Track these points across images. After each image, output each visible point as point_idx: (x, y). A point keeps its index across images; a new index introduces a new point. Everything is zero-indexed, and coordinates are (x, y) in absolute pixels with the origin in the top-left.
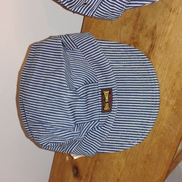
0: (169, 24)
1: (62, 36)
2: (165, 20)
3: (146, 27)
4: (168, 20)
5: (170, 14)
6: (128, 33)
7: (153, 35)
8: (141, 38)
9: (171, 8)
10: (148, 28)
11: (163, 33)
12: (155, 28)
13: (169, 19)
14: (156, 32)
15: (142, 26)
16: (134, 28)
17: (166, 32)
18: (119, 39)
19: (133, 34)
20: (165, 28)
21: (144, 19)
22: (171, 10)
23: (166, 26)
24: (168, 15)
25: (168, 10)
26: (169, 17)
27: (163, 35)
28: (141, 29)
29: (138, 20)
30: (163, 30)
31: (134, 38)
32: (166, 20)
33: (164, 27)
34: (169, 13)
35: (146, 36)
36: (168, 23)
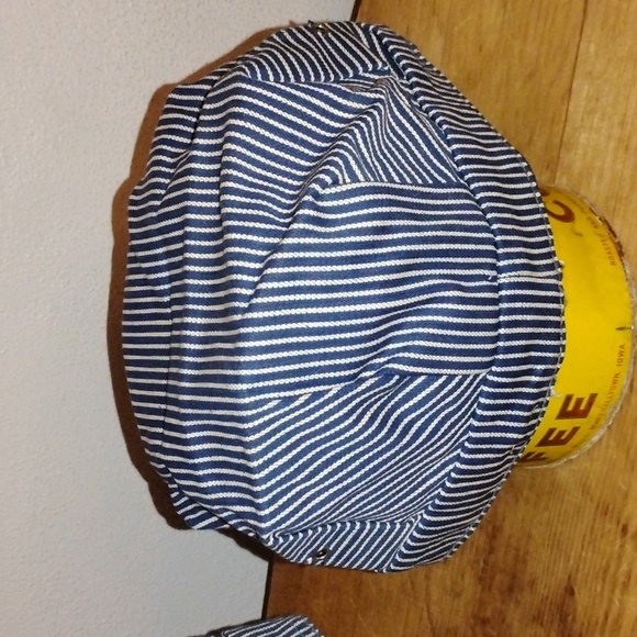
0: (626, 585)
2: (608, 566)
3: (532, 583)
4: (618, 566)
5: (622, 546)
6: (458, 595)
7: (563, 620)
8: (516, 624)
9: (622, 522)
10: (541, 590)
11: (606, 618)
12: (570, 591)
13: (624, 567)
14: (575, 610)
15: (514, 577)
16: (481, 579)
17: (620, 616)
18: (425, 615)
19: (482, 603)
20: (611, 601)
21: (517, 549)
22: (625, 530)
23: (613, 591)
24: (617, 548)
25: (611, 526)
26: (620, 557)
27: (608, 627)
28: (511, 590)
29: (492, 550)
30: (605, 606)
31: (485, 622)
32: (612, 570)
33: (606, 594)
34: (618, 542)
35: (538, 618)
36: (621, 579)
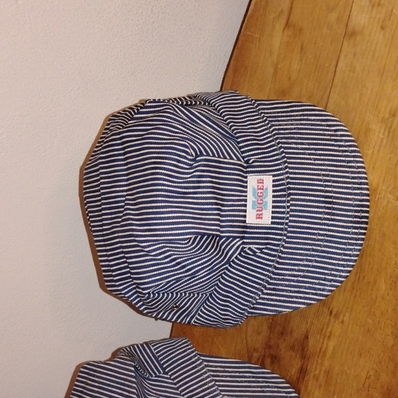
0: (329, 337)
1: (137, 345)
2: (323, 327)
3: (292, 332)
4: (327, 328)
5: (329, 320)
6: (259, 334)
7: (303, 350)
8: (283, 350)
9: (330, 309)
10: (295, 335)
11: (320, 350)
12: (307, 337)
13: (330, 329)
14: (308, 346)
15: (284, 328)
16: (270, 328)
17: (326, 350)
18: (245, 342)
19: (269, 339)
20: (323, 343)
22: (331, 313)
23: (324, 339)
24: (327, 320)
25: (326, 310)
26: (328, 324)
27: (321, 355)
28: (282, 333)
30: (320, 345)
31: (270, 347)
32: (324, 330)
33: (321, 340)
34: (328, 318)
35: (292, 348)
36: (328, 334)
